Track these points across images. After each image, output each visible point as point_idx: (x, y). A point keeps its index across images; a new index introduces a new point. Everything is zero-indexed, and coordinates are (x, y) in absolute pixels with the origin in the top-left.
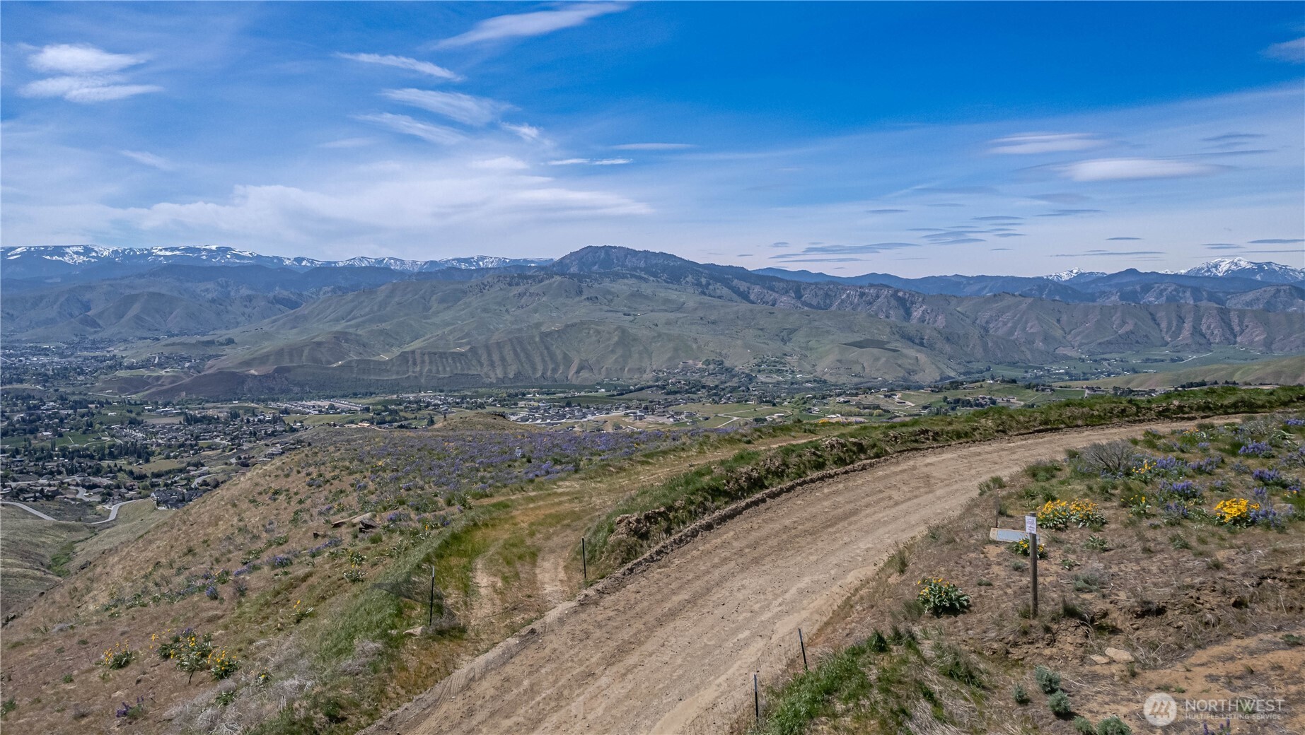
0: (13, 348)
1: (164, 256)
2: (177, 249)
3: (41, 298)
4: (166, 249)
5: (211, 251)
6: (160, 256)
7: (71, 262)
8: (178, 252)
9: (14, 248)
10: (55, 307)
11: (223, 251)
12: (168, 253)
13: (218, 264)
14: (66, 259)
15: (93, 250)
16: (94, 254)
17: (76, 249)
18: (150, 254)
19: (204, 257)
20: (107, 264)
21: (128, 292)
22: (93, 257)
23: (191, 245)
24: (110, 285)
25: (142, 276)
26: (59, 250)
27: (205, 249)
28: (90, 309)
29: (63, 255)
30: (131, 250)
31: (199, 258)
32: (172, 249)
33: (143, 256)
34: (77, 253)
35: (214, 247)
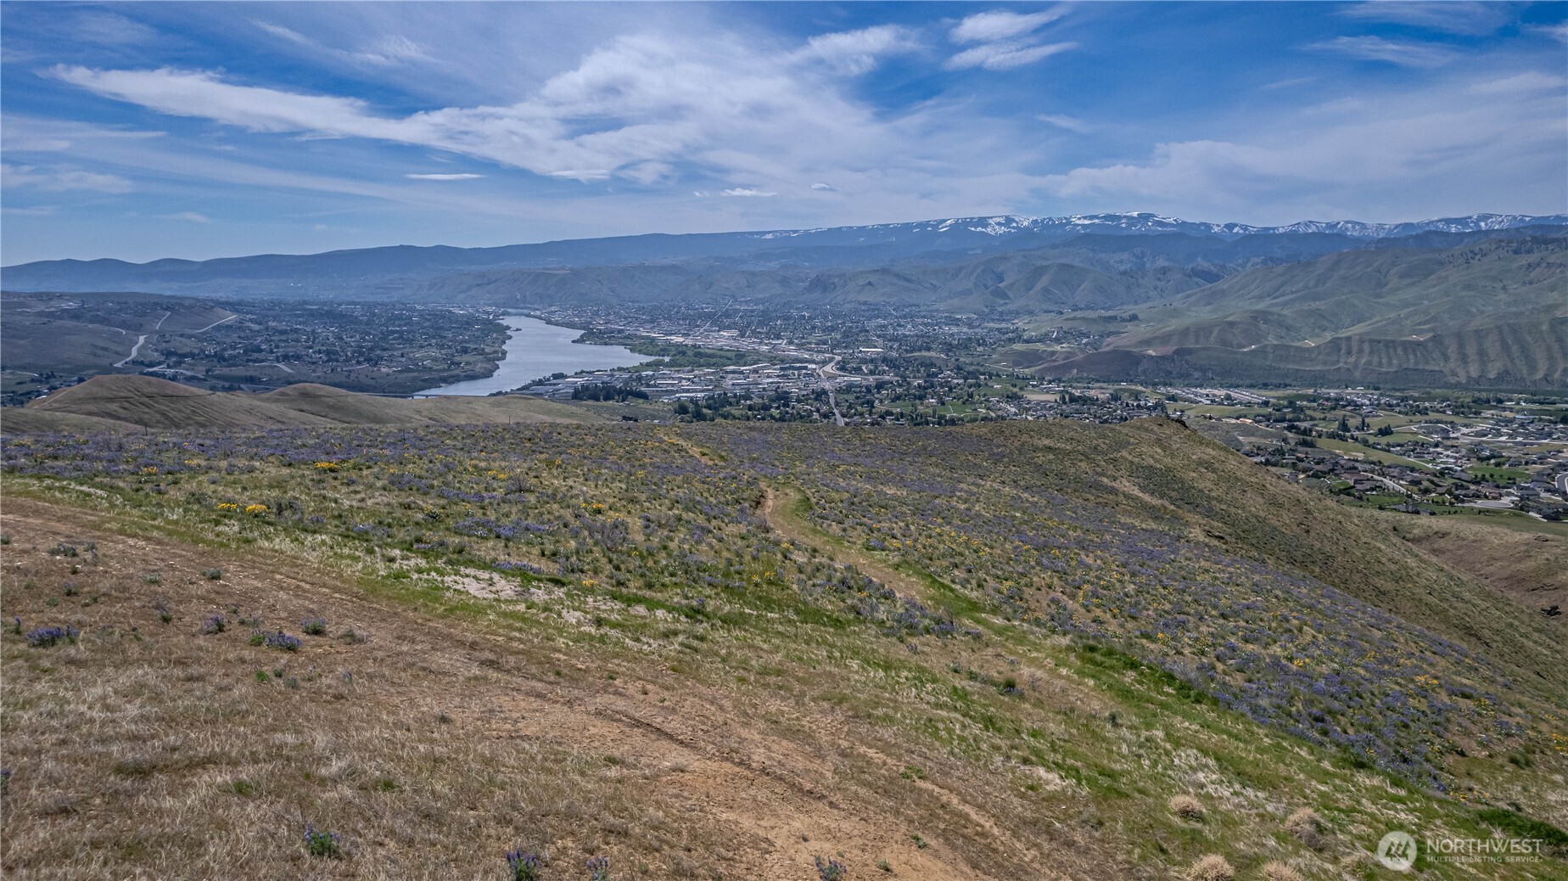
0: (932, 317)
1: (1083, 225)
2: (1096, 217)
3: (960, 269)
4: (1085, 218)
5: (1132, 218)
6: (1079, 225)
7: (993, 233)
8: (1096, 221)
9: (945, 221)
10: (972, 278)
11: (1145, 217)
12: (1087, 222)
13: (1138, 233)
14: (989, 230)
15: (1014, 220)
16: (1014, 225)
17: (998, 220)
18: (1069, 223)
19: (1124, 225)
20: (1026, 234)
21: (1039, 263)
22: (1013, 228)
23: (1111, 213)
24: (1025, 257)
25: (1055, 246)
26: (983, 222)
27: (1125, 217)
28: (1002, 281)
29: (986, 226)
30: (1050, 219)
31: (1118, 226)
32: (1091, 217)
33: (1062, 225)
34: (999, 224)
35: (1135, 214)
